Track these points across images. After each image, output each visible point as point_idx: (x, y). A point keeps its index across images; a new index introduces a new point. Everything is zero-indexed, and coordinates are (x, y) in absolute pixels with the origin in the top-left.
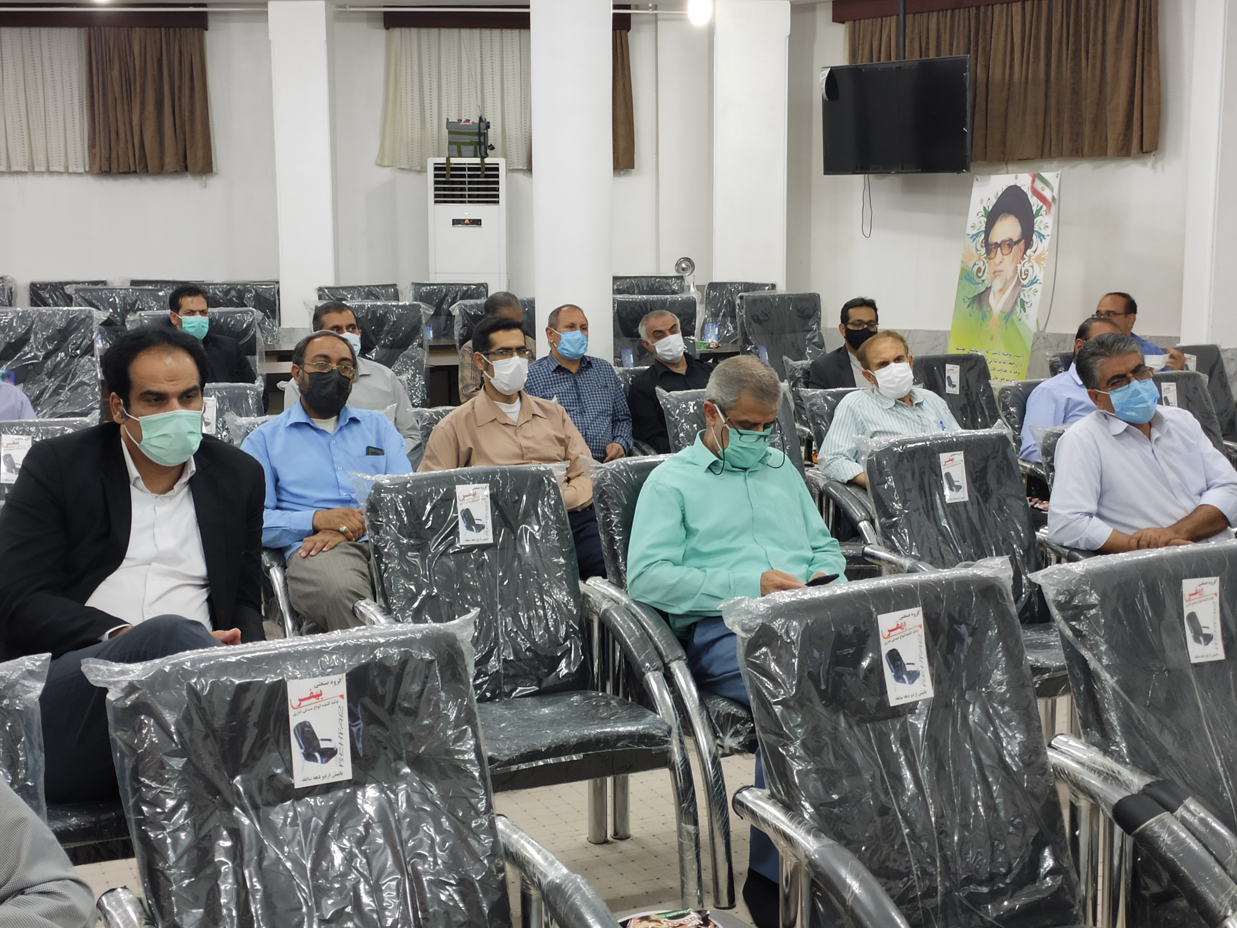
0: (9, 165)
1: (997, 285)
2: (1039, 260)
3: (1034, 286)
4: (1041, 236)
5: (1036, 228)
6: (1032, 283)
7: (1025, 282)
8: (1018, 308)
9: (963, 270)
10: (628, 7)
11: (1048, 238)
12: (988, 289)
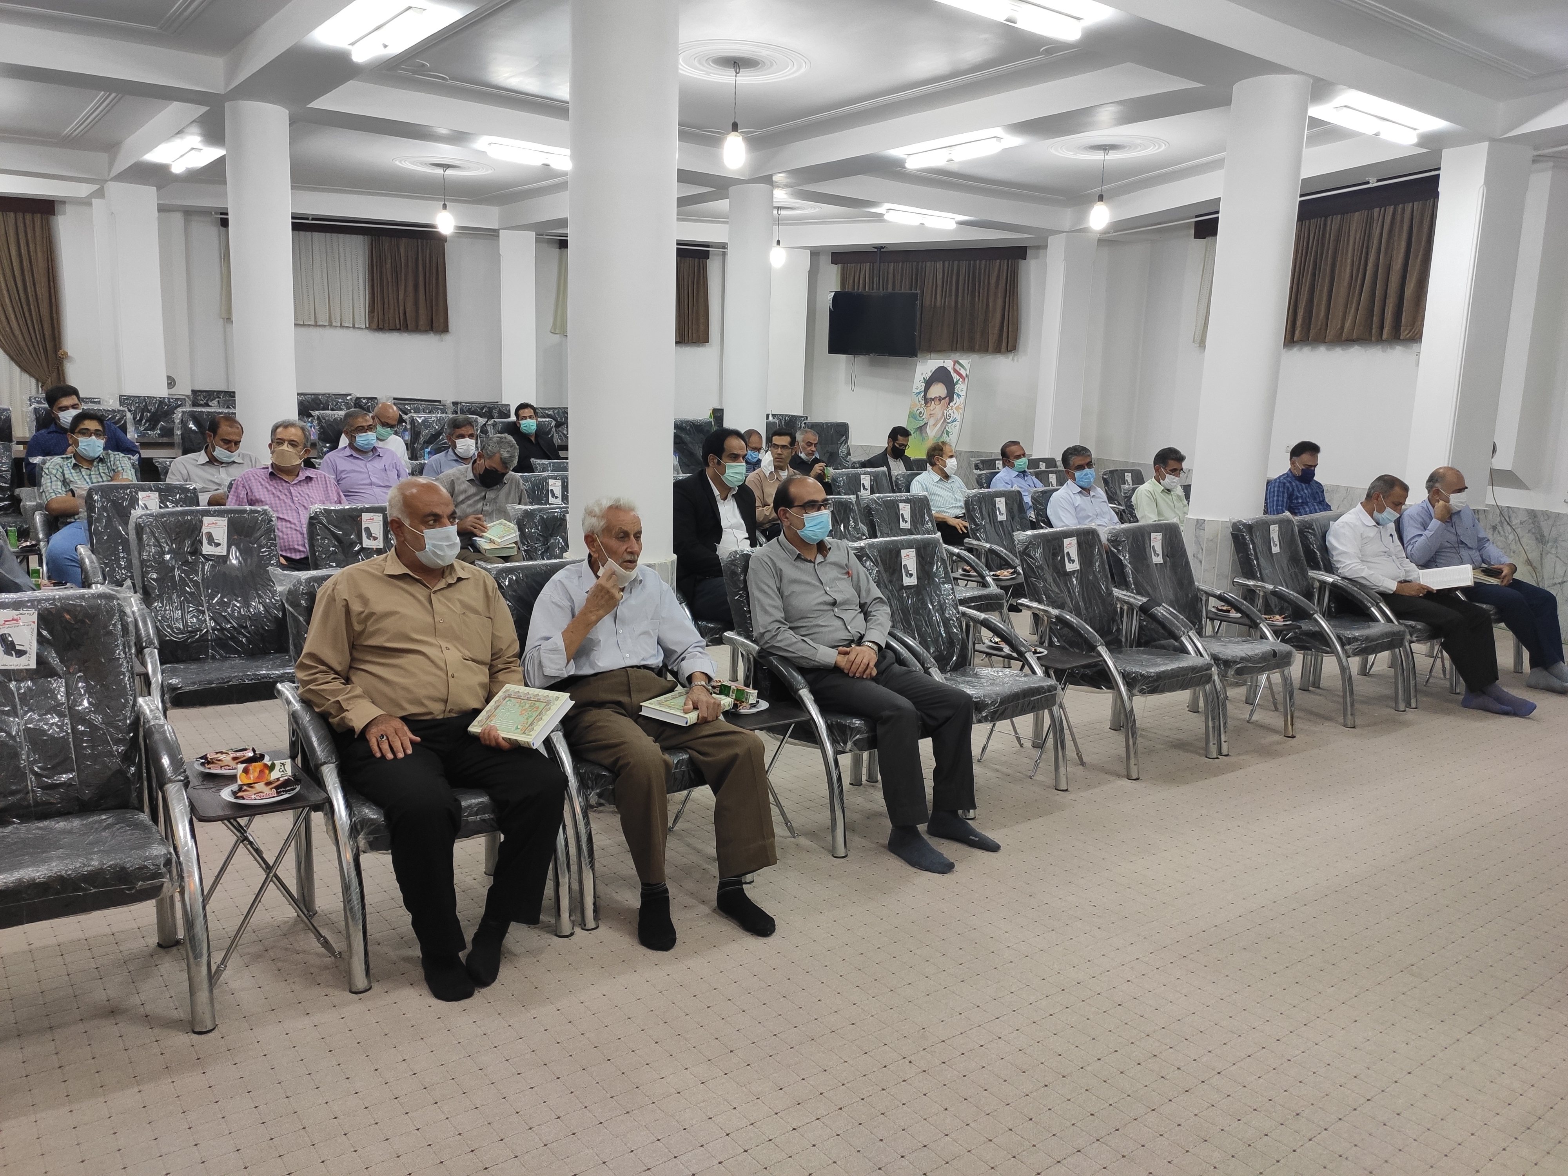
0: (316, 322)
1: (931, 422)
2: (958, 408)
3: (954, 423)
4: (959, 396)
5: (956, 391)
6: (953, 421)
7: (949, 421)
8: (945, 435)
9: (910, 412)
10: (708, 246)
11: (963, 397)
12: (926, 424)
